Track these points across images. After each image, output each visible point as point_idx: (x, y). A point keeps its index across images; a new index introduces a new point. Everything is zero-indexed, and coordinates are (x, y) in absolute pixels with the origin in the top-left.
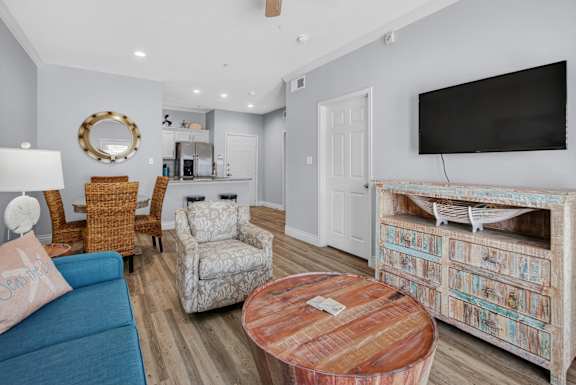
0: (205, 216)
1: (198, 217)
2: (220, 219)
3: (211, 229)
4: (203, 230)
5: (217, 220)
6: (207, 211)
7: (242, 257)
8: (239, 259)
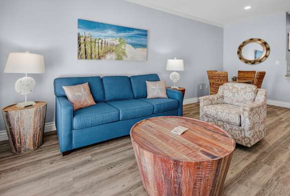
0: (229, 90)
1: (226, 90)
2: (238, 94)
3: (232, 98)
4: (227, 97)
5: (236, 94)
6: (231, 88)
7: (221, 112)
8: (219, 112)
